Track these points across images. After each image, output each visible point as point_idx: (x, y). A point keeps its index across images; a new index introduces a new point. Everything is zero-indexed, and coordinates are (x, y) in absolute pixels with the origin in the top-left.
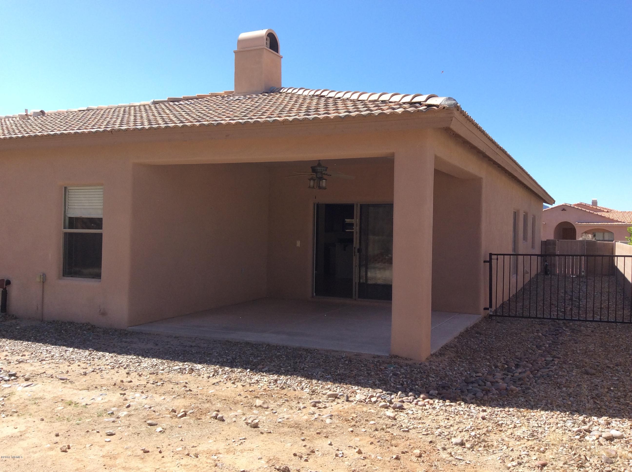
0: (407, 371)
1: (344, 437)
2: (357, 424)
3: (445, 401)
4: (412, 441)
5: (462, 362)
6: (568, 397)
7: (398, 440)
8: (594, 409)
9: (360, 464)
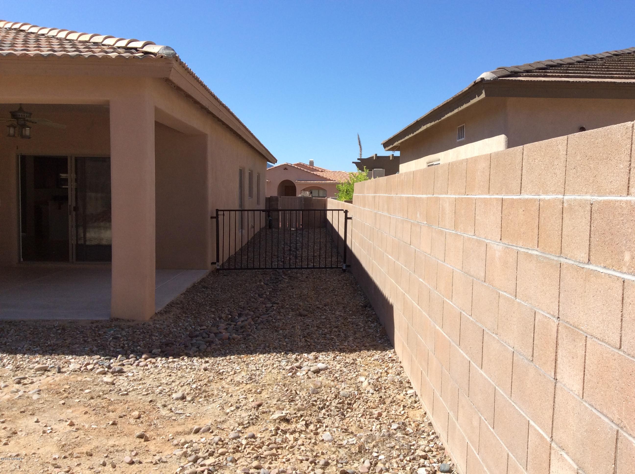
0: (129, 333)
1: (54, 412)
2: (70, 395)
3: (168, 358)
4: (131, 404)
5: (188, 317)
6: (284, 339)
7: (116, 405)
8: (305, 346)
9: (71, 437)
